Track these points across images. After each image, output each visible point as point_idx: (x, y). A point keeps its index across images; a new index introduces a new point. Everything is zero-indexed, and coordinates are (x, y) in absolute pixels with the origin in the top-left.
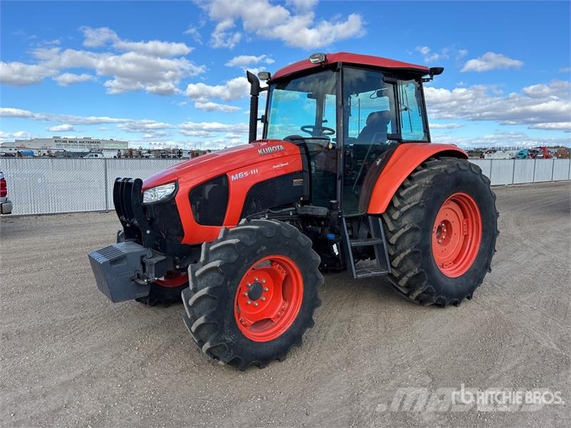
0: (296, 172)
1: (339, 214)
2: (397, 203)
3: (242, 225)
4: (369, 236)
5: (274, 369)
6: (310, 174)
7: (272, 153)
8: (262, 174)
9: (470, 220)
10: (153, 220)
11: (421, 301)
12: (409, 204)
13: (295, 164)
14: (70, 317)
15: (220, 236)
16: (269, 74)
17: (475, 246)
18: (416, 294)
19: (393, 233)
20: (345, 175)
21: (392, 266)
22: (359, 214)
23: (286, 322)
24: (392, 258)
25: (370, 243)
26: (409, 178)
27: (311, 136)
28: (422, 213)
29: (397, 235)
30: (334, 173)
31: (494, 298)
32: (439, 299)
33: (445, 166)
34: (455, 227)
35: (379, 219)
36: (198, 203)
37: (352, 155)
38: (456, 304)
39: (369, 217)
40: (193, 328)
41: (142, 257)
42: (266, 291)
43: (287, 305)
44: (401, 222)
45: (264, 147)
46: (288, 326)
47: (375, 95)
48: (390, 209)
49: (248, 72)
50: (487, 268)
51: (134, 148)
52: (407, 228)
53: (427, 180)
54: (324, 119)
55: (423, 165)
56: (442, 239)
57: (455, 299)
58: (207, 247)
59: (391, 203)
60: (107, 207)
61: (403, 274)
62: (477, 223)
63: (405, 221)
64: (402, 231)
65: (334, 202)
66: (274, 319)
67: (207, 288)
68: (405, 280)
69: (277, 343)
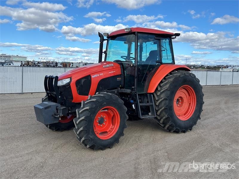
0: (118, 75)
1: (136, 92)
2: (159, 89)
3: (97, 94)
4: (148, 102)
5: (108, 151)
6: (124, 76)
7: (109, 67)
8: (104, 76)
9: (191, 97)
10: (61, 92)
11: (169, 130)
12: (164, 89)
13: (118, 72)
14: (21, 134)
15: (89, 98)
16: (108, 34)
17: (193, 108)
18: (167, 126)
19: (157, 101)
20: (138, 77)
21: (157, 115)
22: (144, 93)
23: (113, 133)
24: (157, 111)
25: (148, 104)
26: (165, 78)
27: (125, 61)
28: (169, 93)
29: (159, 102)
30: (133, 76)
31: (202, 131)
32: (177, 129)
33: (179, 74)
34: (185, 100)
35: (152, 95)
36: (79, 86)
37: (141, 69)
38: (184, 132)
39: (148, 94)
40: (78, 133)
41: (57, 107)
42: (105, 121)
43: (113, 127)
44: (161, 96)
45: (106, 64)
46: (114, 135)
47: (153, 43)
48: (156, 91)
49: (99, 32)
50: (199, 117)
51: (30, 61)
52: (163, 99)
53: (171, 80)
54: (131, 53)
55: (171, 73)
56: (179, 105)
57: (184, 130)
58: (84, 102)
59: (157, 88)
60: (22, 91)
61: (162, 118)
62: (194, 98)
63: (162, 96)
64: (161, 100)
65: (133, 87)
66: (108, 132)
67: (84, 117)
68: (162, 120)
69: (109, 140)
